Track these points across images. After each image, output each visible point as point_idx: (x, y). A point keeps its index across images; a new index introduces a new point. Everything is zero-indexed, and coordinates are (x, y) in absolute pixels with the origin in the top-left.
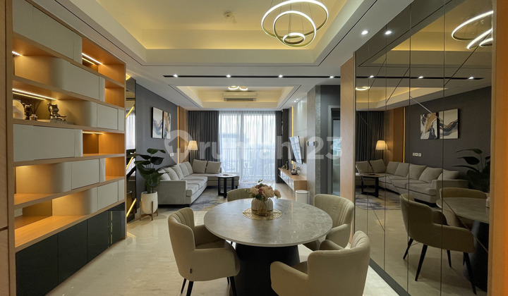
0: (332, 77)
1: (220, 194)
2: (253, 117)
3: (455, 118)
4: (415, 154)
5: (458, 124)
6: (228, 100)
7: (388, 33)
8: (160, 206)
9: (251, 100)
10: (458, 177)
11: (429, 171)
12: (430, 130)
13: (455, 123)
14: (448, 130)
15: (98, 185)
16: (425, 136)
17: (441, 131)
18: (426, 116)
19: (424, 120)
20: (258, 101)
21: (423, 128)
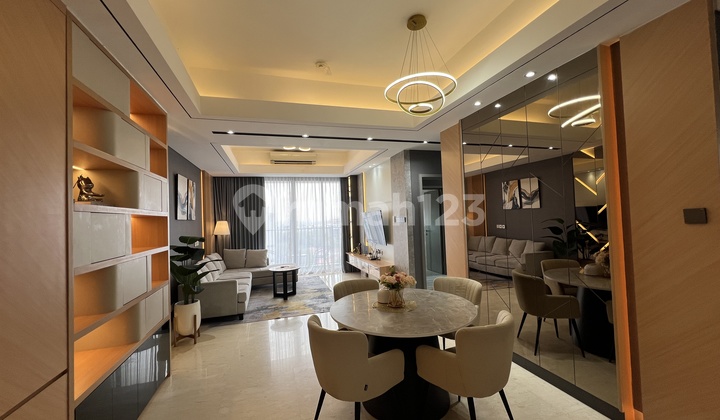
0: (425, 142)
1: (276, 296)
2: (310, 184)
3: (535, 187)
4: (500, 226)
5: (539, 193)
6: (277, 162)
7: (498, 106)
8: (204, 322)
9: (309, 162)
10: (544, 248)
11: (515, 245)
12: (513, 199)
13: (536, 192)
14: (531, 199)
15: (146, 295)
16: (508, 206)
17: (524, 200)
18: (508, 183)
19: (506, 188)
20: (317, 165)
21: (506, 197)
